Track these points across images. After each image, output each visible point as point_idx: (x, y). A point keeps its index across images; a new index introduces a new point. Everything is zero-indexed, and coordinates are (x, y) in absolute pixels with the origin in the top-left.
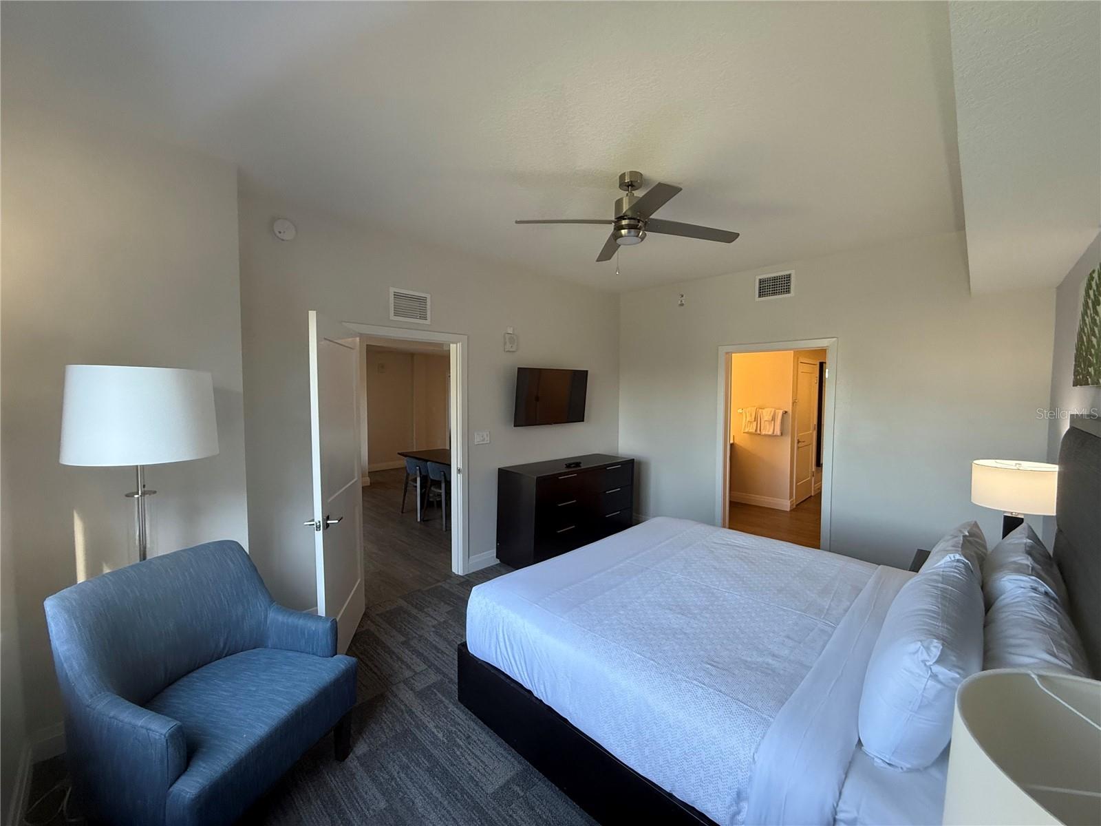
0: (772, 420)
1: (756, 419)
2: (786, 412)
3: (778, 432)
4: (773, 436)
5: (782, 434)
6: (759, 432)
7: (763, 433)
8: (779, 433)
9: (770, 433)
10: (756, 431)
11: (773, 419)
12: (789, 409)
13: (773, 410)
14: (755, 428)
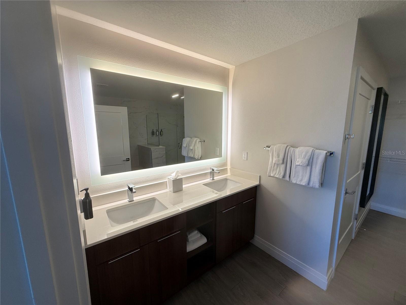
0: (308, 165)
1: (284, 161)
2: (331, 154)
3: (316, 181)
4: (307, 187)
5: (322, 184)
6: (287, 178)
7: (294, 181)
8: (317, 185)
9: (304, 183)
10: (284, 176)
11: (310, 163)
12: (337, 148)
13: (311, 149)
14: (282, 174)
